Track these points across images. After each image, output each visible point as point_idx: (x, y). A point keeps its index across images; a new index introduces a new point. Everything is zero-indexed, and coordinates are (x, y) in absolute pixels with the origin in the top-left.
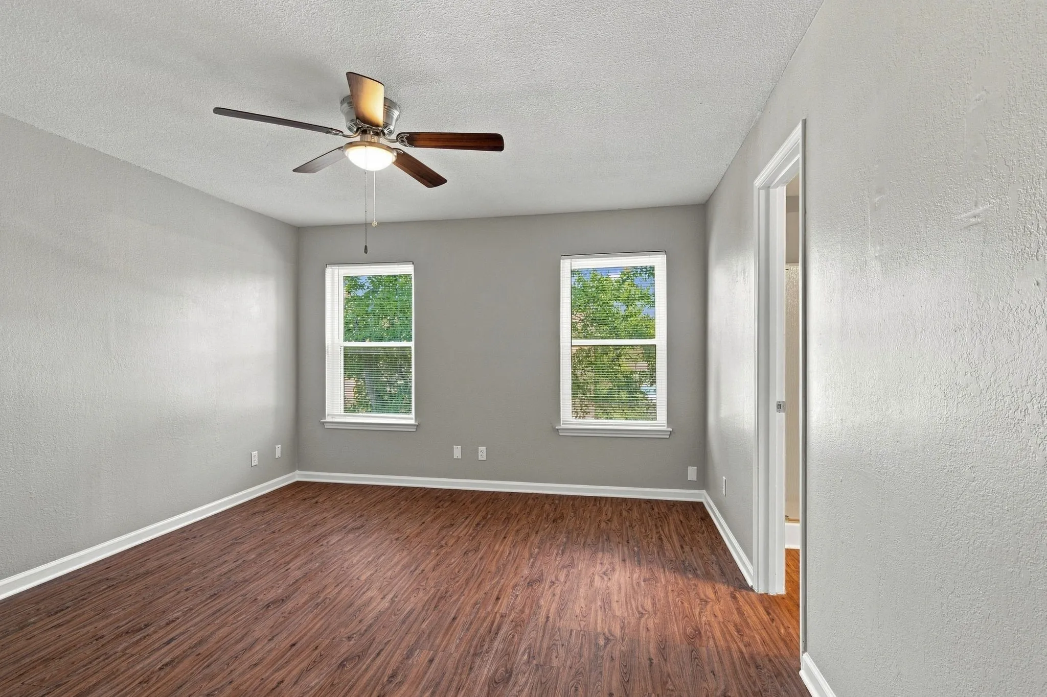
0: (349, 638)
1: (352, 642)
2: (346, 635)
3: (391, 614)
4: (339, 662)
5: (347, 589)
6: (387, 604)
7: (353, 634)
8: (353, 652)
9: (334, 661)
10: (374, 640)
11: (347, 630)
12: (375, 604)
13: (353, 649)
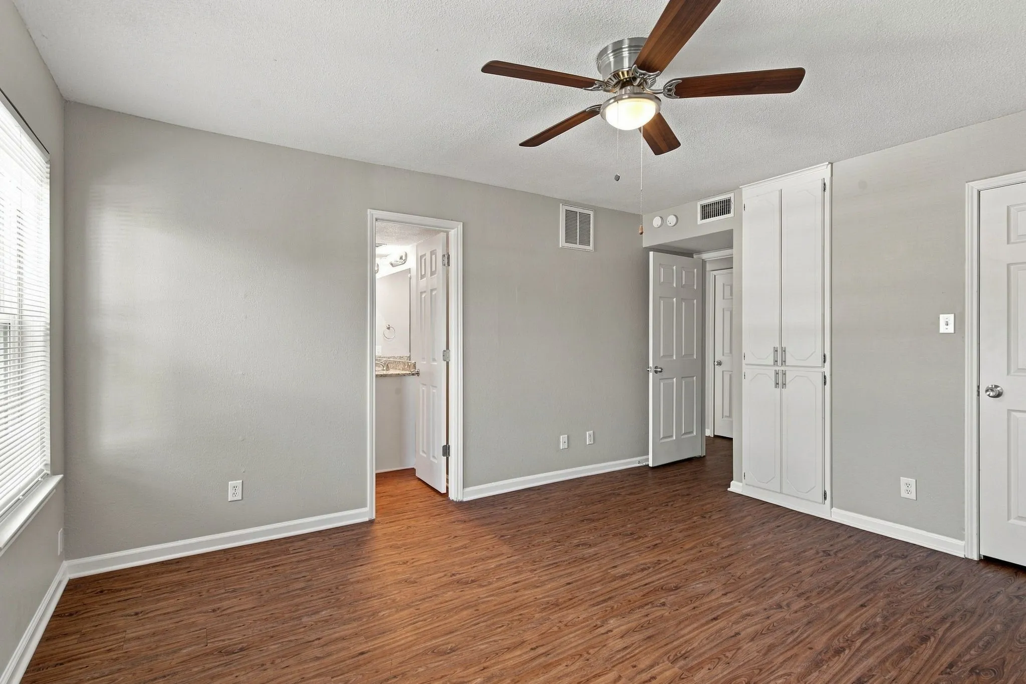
0: (664, 604)
1: (662, 600)
2: (665, 608)
3: (616, 610)
4: (679, 590)
5: (642, 666)
6: (612, 622)
7: (660, 606)
8: (665, 593)
9: (682, 593)
10: (644, 596)
11: (663, 612)
12: (623, 628)
13: (665, 595)
